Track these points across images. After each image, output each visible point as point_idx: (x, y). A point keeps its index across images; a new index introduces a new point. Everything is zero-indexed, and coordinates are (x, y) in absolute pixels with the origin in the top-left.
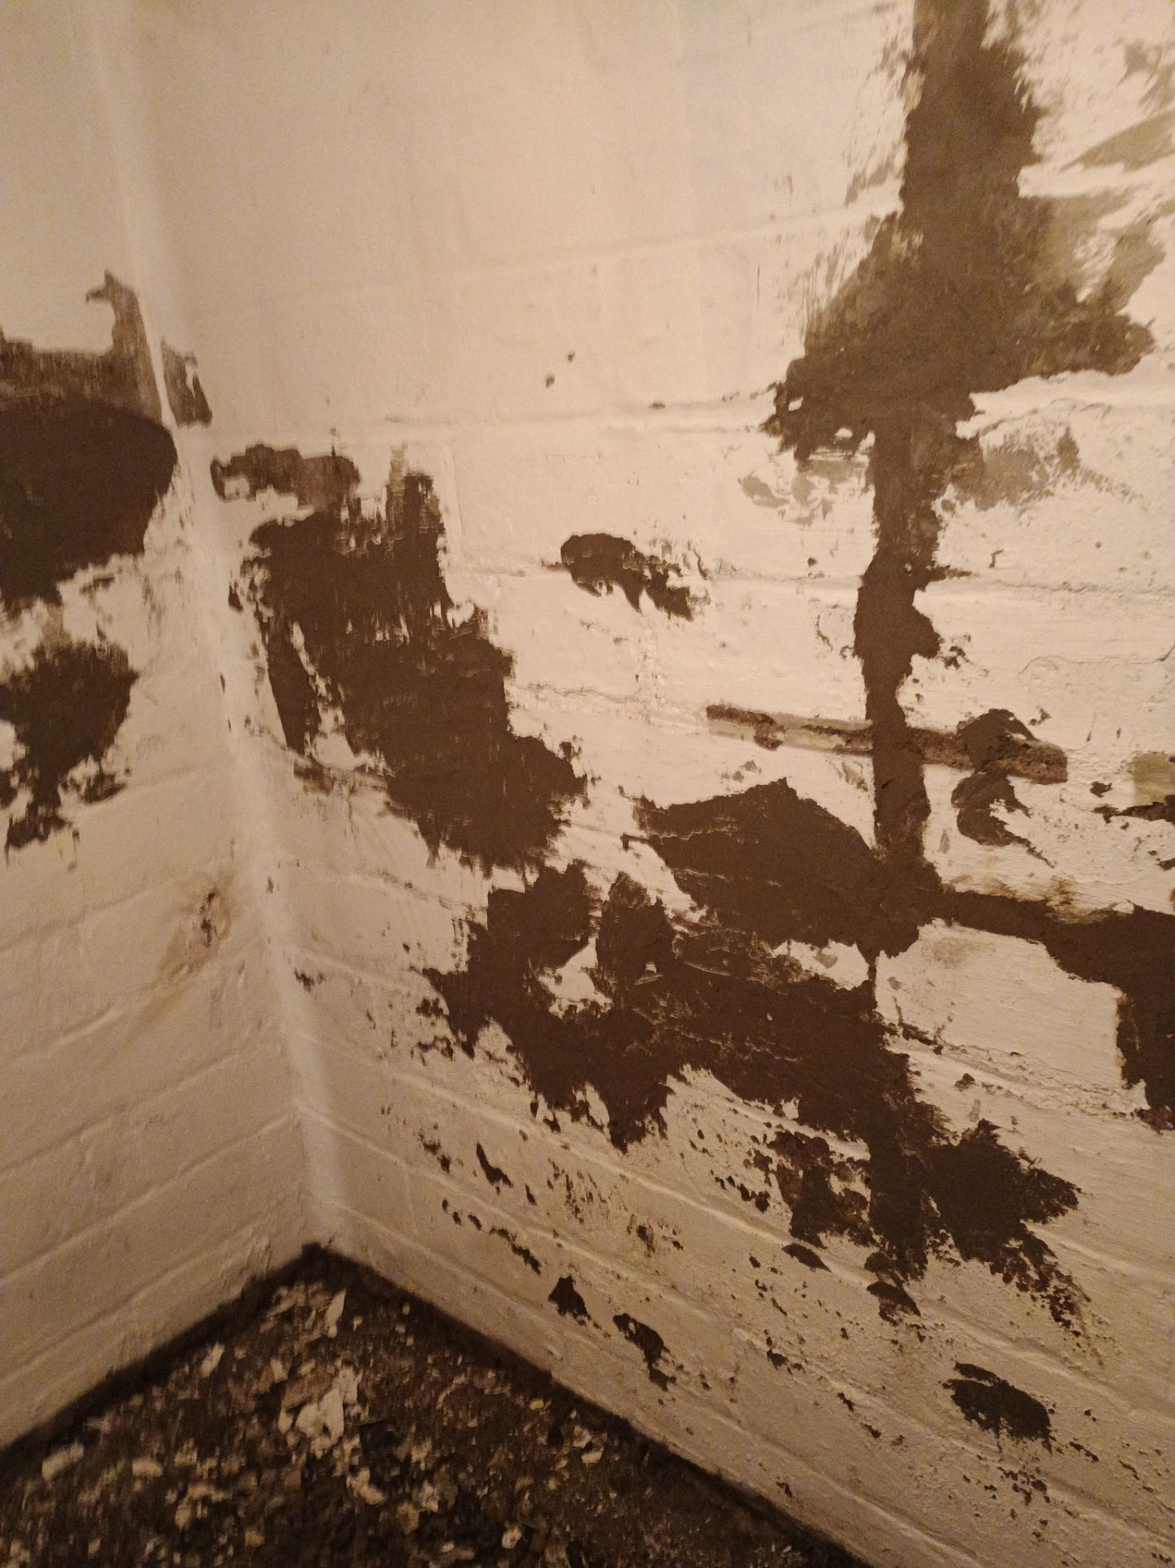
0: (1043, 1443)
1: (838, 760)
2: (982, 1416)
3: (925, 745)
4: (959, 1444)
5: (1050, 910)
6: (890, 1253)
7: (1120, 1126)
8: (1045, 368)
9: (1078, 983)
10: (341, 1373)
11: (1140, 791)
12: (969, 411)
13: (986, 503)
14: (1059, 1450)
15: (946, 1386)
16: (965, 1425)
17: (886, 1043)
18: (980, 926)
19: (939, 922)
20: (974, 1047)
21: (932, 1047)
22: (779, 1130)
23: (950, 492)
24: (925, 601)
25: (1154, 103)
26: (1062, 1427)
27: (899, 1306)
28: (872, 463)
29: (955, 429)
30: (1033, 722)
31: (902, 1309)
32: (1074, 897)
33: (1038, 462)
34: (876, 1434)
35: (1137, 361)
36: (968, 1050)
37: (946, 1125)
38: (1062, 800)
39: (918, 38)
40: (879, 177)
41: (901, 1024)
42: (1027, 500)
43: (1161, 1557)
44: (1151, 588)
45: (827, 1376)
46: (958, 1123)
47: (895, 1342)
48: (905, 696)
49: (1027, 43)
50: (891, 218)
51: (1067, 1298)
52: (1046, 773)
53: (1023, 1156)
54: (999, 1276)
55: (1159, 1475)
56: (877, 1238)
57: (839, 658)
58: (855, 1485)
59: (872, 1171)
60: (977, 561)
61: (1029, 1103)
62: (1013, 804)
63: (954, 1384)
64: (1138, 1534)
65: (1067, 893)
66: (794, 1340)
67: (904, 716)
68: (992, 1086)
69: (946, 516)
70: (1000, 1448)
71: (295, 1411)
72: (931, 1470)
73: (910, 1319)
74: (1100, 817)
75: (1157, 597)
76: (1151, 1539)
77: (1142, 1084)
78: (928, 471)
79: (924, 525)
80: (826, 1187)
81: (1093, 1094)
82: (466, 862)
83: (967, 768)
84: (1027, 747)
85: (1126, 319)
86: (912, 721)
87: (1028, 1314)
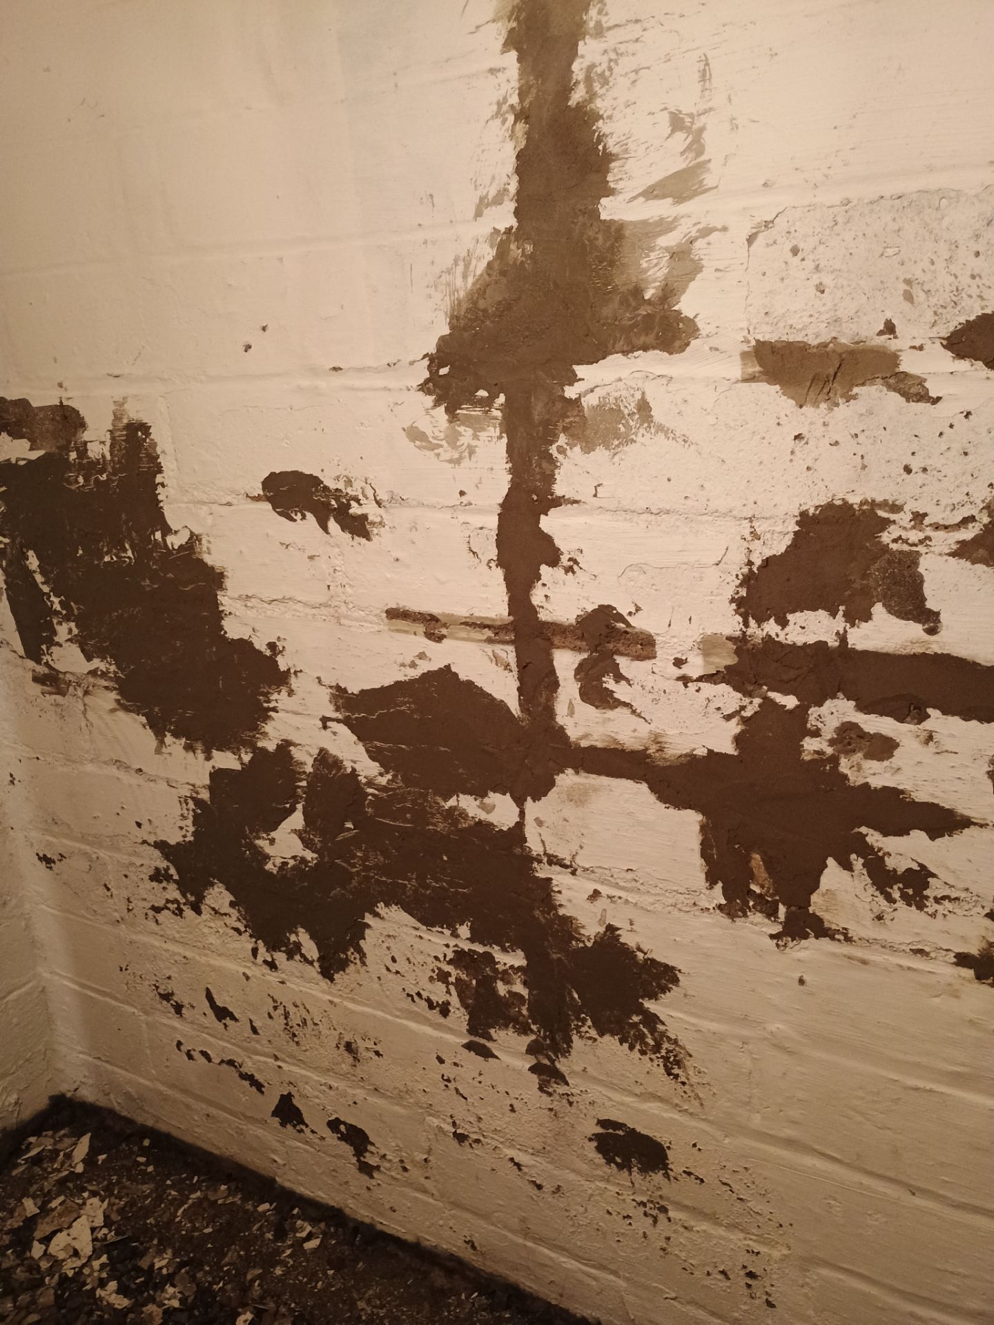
0: (663, 1174)
1: (489, 648)
2: (619, 1160)
3: (553, 635)
4: (602, 1185)
5: (649, 756)
6: (545, 1038)
7: (706, 919)
8: (625, 348)
9: (672, 811)
10: (89, 1202)
11: (707, 663)
12: (573, 379)
13: (588, 448)
14: (675, 1178)
15: (590, 1140)
16: (606, 1169)
17: (534, 870)
18: (599, 773)
19: (570, 771)
20: (600, 867)
21: (569, 870)
22: (456, 949)
23: (562, 440)
24: (549, 523)
25: (691, 155)
26: (677, 1160)
27: (553, 1080)
28: (504, 417)
29: (563, 391)
30: (630, 614)
31: (555, 1082)
32: (666, 746)
33: (623, 417)
34: (539, 1187)
35: (688, 344)
36: (596, 870)
37: (582, 931)
38: (653, 672)
39: (522, 94)
40: (498, 200)
41: (545, 854)
42: (618, 446)
43: (753, 1252)
44: (706, 512)
45: (500, 1146)
46: (591, 929)
47: (551, 1110)
48: (537, 597)
49: (600, 105)
50: (509, 231)
51: (675, 1056)
52: (641, 652)
53: (639, 949)
54: (626, 1045)
55: (748, 1187)
56: (534, 1027)
57: (487, 568)
58: (526, 1233)
59: (530, 974)
60: (585, 493)
61: (642, 908)
62: (619, 677)
63: (597, 1137)
64: (736, 1236)
65: (660, 743)
66: (473, 1119)
67: (536, 612)
68: (614, 897)
69: (560, 457)
70: (632, 1183)
71: (47, 1240)
72: (582, 1210)
73: (562, 1089)
74: (681, 683)
75: (711, 518)
76: (745, 1239)
77: (720, 884)
78: (546, 423)
79: (545, 465)
80: (494, 991)
81: (687, 896)
82: (189, 748)
83: (585, 651)
84: (626, 632)
85: (679, 312)
86: (543, 616)
87: (648, 1072)
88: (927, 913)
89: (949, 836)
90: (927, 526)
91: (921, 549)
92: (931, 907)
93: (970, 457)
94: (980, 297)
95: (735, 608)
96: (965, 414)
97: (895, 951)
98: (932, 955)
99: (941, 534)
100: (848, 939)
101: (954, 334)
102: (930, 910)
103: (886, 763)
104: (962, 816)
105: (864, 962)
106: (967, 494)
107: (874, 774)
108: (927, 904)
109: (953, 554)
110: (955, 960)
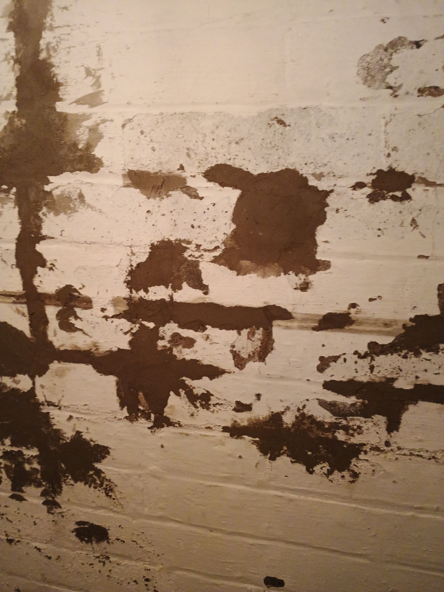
0: (107, 542)
1: (14, 306)
2: (86, 539)
3: (45, 299)
4: (79, 552)
5: (92, 353)
6: (49, 487)
7: (121, 423)
8: (71, 170)
9: (104, 377)
11: (115, 310)
12: (48, 182)
13: (57, 214)
14: (112, 543)
15: (73, 532)
16: (81, 544)
17: (41, 409)
18: (70, 362)
19: (56, 362)
20: (72, 405)
21: (58, 408)
22: (3, 451)
23: (44, 210)
24: (40, 247)
25: (95, 87)
26: (112, 534)
27: (54, 507)
28: (16, 198)
29: (44, 187)
30: (80, 289)
31: (55, 508)
32: (99, 347)
33: (72, 201)
34: (50, 558)
35: (99, 169)
36: (70, 406)
37: (65, 435)
38: (92, 315)
39: (17, 51)
40: (8, 98)
41: (46, 401)
42: (70, 213)
43: (147, 569)
44: (111, 243)
45: (30, 542)
46: (69, 434)
47: (54, 521)
48: (36, 281)
49: (53, 60)
50: (14, 112)
51: (110, 487)
52: (86, 306)
53: (92, 441)
54: (87, 486)
55: (144, 541)
56: (44, 483)
57: (11, 268)
58: (45, 581)
59: (40, 459)
60: (56, 234)
61: (92, 421)
62: (77, 317)
63: (76, 530)
64: (140, 564)
65: (97, 346)
66: (16, 531)
67: (36, 289)
68: (79, 418)
69: (44, 218)
70: (93, 548)
72: (70, 565)
73: (58, 510)
74: (104, 319)
75: (114, 246)
76: (144, 564)
77: (126, 408)
78: (36, 202)
79: (37, 221)
80: (24, 468)
81: (112, 414)
83: (60, 306)
84: (79, 297)
85: (94, 155)
86: (40, 290)
87: (98, 497)
88: (210, 411)
89: (217, 378)
90: (202, 250)
91: (200, 259)
92: (212, 408)
93: (216, 222)
94: (215, 157)
95: (126, 285)
96: (213, 204)
97: (199, 429)
98: (214, 428)
99: (207, 253)
100: (180, 426)
101: (207, 171)
102: (212, 410)
103: (191, 349)
104: (222, 369)
105: (187, 435)
106: (216, 237)
107: (187, 354)
108: (211, 407)
109: (212, 262)
110: (222, 430)
